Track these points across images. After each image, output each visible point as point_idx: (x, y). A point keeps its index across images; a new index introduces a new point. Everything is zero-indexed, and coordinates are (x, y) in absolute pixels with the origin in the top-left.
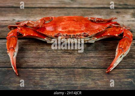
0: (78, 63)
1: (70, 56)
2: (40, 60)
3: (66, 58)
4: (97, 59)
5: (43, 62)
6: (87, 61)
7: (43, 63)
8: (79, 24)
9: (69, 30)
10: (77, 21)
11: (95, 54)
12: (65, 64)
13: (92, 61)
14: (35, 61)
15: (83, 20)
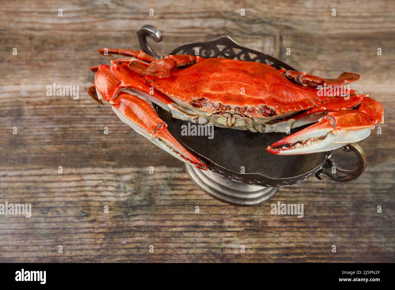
0: (108, 250)
1: (93, 228)
2: (28, 241)
3: (85, 233)
4: (147, 235)
5: (36, 248)
6: (128, 243)
7: (35, 251)
8: (257, 83)
9: (228, 94)
10: (253, 76)
11: (148, 220)
12: (81, 253)
13: (138, 242)
14: (18, 247)
15: (269, 73)
